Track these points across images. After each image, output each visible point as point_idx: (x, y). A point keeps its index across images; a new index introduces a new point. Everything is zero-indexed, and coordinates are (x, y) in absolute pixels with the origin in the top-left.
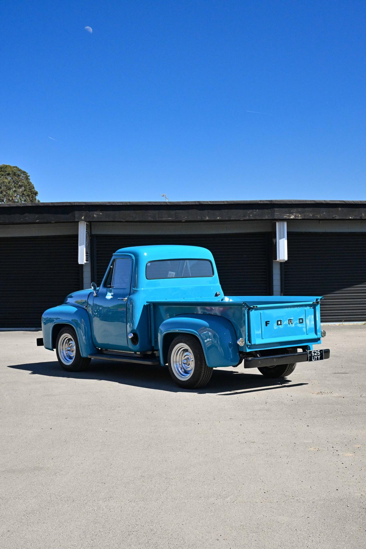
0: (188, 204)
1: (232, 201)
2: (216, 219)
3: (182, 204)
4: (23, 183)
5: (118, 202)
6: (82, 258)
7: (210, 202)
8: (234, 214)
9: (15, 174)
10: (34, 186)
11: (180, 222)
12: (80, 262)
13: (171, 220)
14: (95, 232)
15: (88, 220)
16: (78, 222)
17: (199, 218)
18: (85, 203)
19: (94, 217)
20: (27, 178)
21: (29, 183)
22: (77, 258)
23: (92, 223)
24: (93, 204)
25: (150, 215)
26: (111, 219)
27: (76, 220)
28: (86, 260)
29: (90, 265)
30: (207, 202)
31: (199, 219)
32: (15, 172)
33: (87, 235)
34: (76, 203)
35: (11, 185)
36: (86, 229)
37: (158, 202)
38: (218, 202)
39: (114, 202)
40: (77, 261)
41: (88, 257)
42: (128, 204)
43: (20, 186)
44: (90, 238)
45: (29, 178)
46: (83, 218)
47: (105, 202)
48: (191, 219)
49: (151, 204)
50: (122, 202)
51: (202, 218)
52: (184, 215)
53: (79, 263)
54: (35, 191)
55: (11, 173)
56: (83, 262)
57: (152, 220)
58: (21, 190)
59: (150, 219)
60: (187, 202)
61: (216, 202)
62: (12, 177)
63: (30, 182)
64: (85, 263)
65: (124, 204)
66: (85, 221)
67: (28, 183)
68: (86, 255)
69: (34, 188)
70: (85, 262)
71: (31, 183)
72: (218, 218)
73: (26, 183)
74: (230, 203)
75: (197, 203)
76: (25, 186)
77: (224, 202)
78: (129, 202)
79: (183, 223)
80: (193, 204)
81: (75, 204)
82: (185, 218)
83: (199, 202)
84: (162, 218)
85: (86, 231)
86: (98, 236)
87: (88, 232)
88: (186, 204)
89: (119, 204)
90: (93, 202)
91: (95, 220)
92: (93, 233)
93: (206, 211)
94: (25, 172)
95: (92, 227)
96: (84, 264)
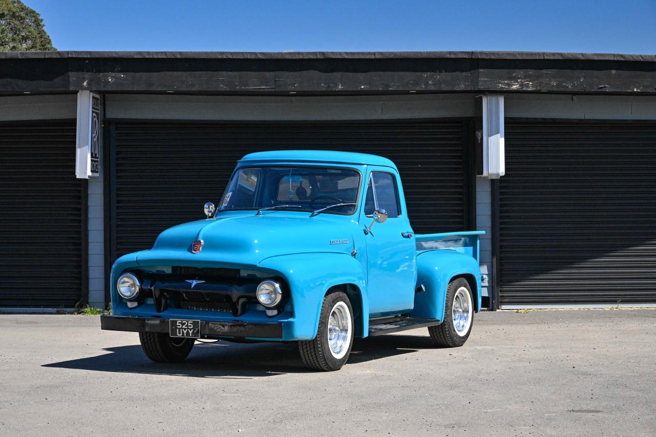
0: (301, 57)
1: (392, 53)
2: (359, 89)
3: (287, 57)
4: (29, 32)
5: (157, 53)
6: (84, 167)
7: (346, 53)
8: (395, 80)
9: (14, 16)
10: (50, 38)
11: (286, 94)
12: (79, 175)
13: (266, 90)
14: (113, 113)
15: (94, 89)
16: (76, 93)
17: (323, 87)
18: (90, 53)
19: (107, 82)
20: (38, 23)
21: (42, 34)
22: (74, 167)
23: (107, 96)
24: (106, 56)
25: (223, 80)
26: (142, 88)
27: (72, 88)
28: (92, 171)
29: (102, 179)
30: (340, 53)
31: (324, 89)
32: (14, 12)
33: (95, 119)
34: (72, 52)
35: (7, 36)
36: (93, 108)
37: (238, 53)
38: (363, 53)
39: (148, 53)
40: (74, 172)
41: (97, 165)
42: (179, 56)
43: (25, 39)
44: (103, 126)
45: (42, 23)
46: (85, 84)
47: (130, 52)
48: (306, 88)
49: (224, 57)
50: (165, 53)
51: (329, 87)
52: (292, 81)
53: (78, 177)
54: (52, 47)
55: (6, 12)
56: (86, 173)
57: (228, 89)
58: (24, 46)
59: (223, 87)
60: (299, 53)
61: (358, 53)
62: (8, 21)
63: (43, 31)
64: (89, 177)
65: (169, 57)
66: (91, 91)
67: (38, 34)
68: (92, 161)
69: (49, 42)
70: (89, 173)
71: (45, 33)
72: (362, 87)
73: (35, 33)
74: (388, 56)
75: (319, 57)
76: (33, 38)
77: (374, 54)
78: (181, 53)
79: (293, 98)
80: (312, 57)
81: (70, 56)
82: (295, 87)
83: (323, 53)
84: (247, 85)
85: (93, 112)
86: (119, 122)
87: (97, 114)
88: (297, 57)
89: (160, 57)
90: (107, 52)
91: (109, 88)
92: (109, 116)
93: (337, 75)
94: (34, 12)
95: (107, 103)
96: (87, 178)
